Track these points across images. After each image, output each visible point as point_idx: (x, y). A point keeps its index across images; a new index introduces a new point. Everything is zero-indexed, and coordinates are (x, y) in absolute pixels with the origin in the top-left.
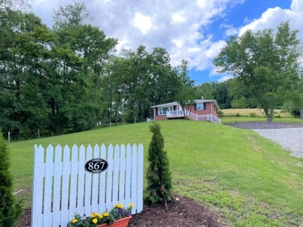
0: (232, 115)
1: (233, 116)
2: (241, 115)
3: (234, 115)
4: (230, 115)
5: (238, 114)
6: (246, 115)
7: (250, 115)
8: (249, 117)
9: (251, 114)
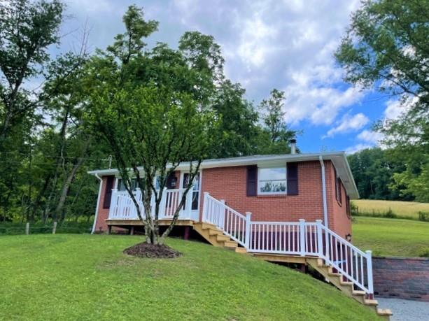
0: (376, 212)
1: (379, 216)
2: (398, 214)
3: (381, 212)
4: (371, 212)
5: (390, 212)
6: (410, 215)
7: (417, 216)
8: (416, 220)
9: (420, 213)
